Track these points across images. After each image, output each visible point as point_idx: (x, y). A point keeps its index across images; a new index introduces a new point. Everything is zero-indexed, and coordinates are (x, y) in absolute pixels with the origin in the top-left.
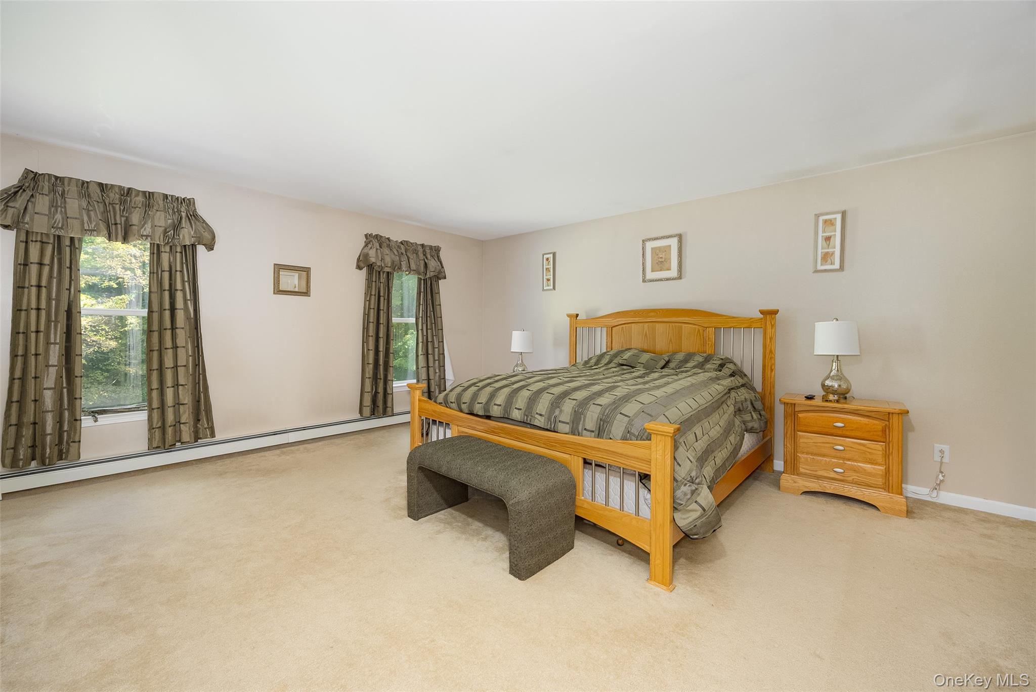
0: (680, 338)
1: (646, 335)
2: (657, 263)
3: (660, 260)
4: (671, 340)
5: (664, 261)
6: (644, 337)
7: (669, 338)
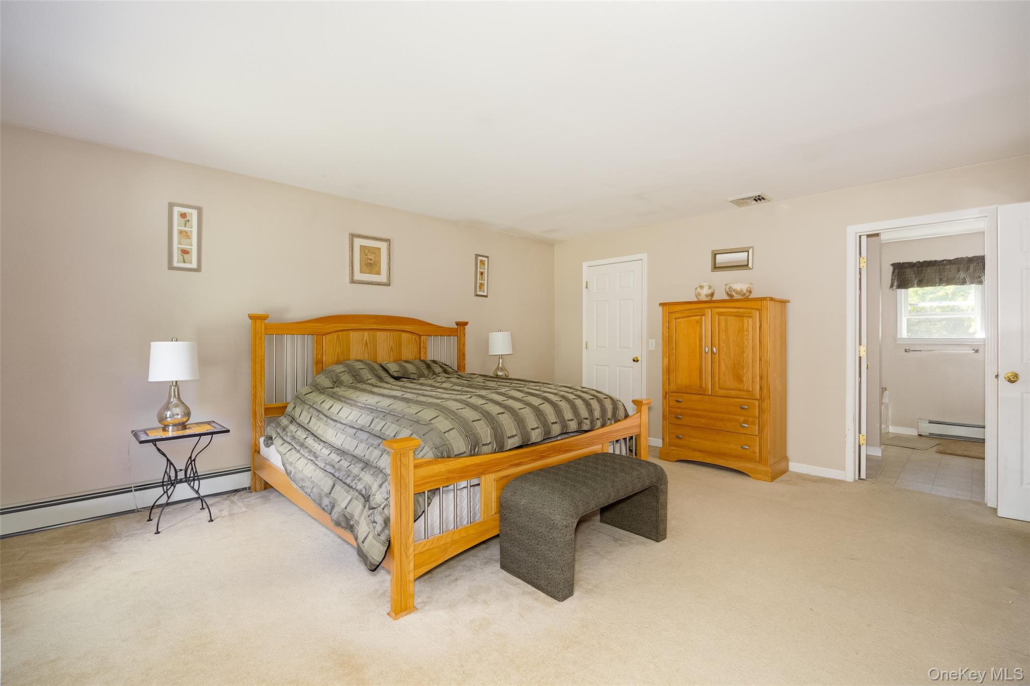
0: (400, 345)
1: (366, 343)
2: (366, 264)
3: (369, 261)
4: (392, 349)
5: (374, 263)
6: (364, 346)
7: (390, 346)
